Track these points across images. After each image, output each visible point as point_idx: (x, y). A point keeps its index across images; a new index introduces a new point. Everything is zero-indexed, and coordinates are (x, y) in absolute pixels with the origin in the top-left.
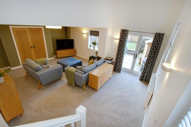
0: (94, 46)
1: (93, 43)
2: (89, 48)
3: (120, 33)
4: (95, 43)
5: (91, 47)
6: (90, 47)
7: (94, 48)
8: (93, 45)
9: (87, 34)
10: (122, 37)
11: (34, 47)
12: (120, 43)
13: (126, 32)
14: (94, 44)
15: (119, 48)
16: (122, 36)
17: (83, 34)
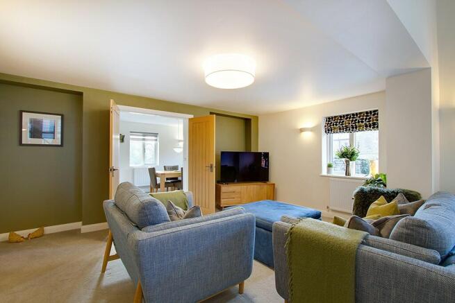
1: (343, 155)
2: (324, 172)
4: (353, 153)
5: (333, 169)
6: (328, 171)
7: (347, 173)
8: (340, 161)
9: (315, 129)
14: (348, 155)
17: (302, 130)
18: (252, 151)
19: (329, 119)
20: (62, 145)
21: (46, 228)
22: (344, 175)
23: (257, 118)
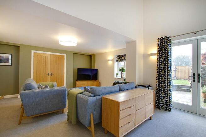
0: (122, 74)
1: (120, 70)
2: (115, 77)
3: (157, 44)
4: (123, 70)
5: (118, 75)
6: (116, 77)
8: (120, 73)
9: (113, 60)
10: (162, 48)
11: (51, 74)
12: (159, 58)
13: (167, 39)
15: (160, 66)
16: (162, 46)
17: (108, 60)
18: (92, 68)
19: (118, 56)
20: (11, 65)
21: (5, 96)
22: (121, 78)
23: (95, 55)
